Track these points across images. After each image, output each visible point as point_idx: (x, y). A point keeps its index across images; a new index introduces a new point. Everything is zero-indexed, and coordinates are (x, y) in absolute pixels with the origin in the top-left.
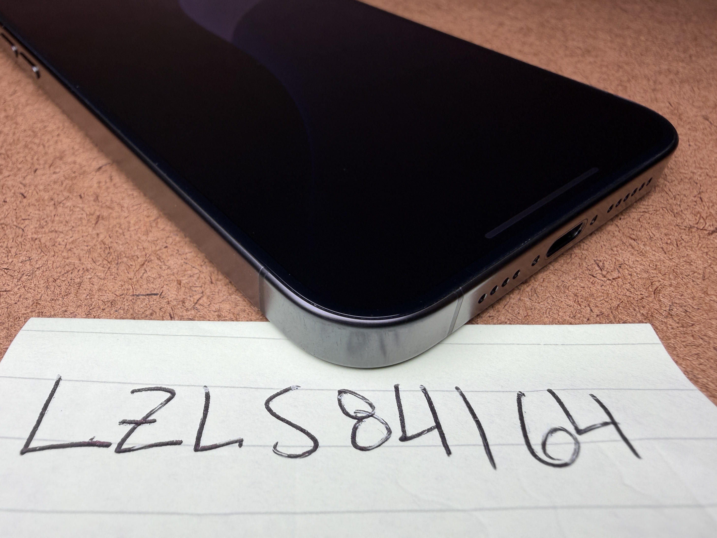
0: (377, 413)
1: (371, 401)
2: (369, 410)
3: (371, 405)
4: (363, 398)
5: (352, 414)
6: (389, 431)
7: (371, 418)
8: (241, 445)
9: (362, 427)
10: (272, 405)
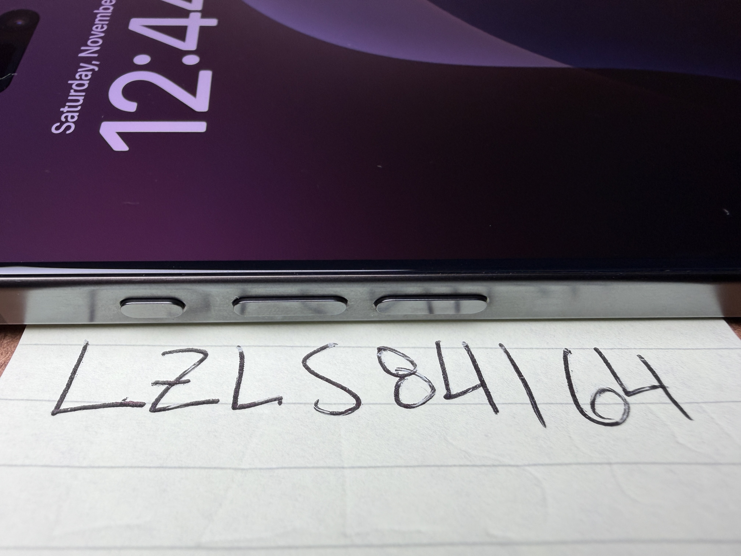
0: (419, 370)
1: (412, 358)
2: (411, 367)
3: (412, 363)
4: (404, 356)
5: (394, 372)
6: (433, 389)
7: (413, 375)
8: (280, 403)
9: (405, 385)
10: (309, 363)
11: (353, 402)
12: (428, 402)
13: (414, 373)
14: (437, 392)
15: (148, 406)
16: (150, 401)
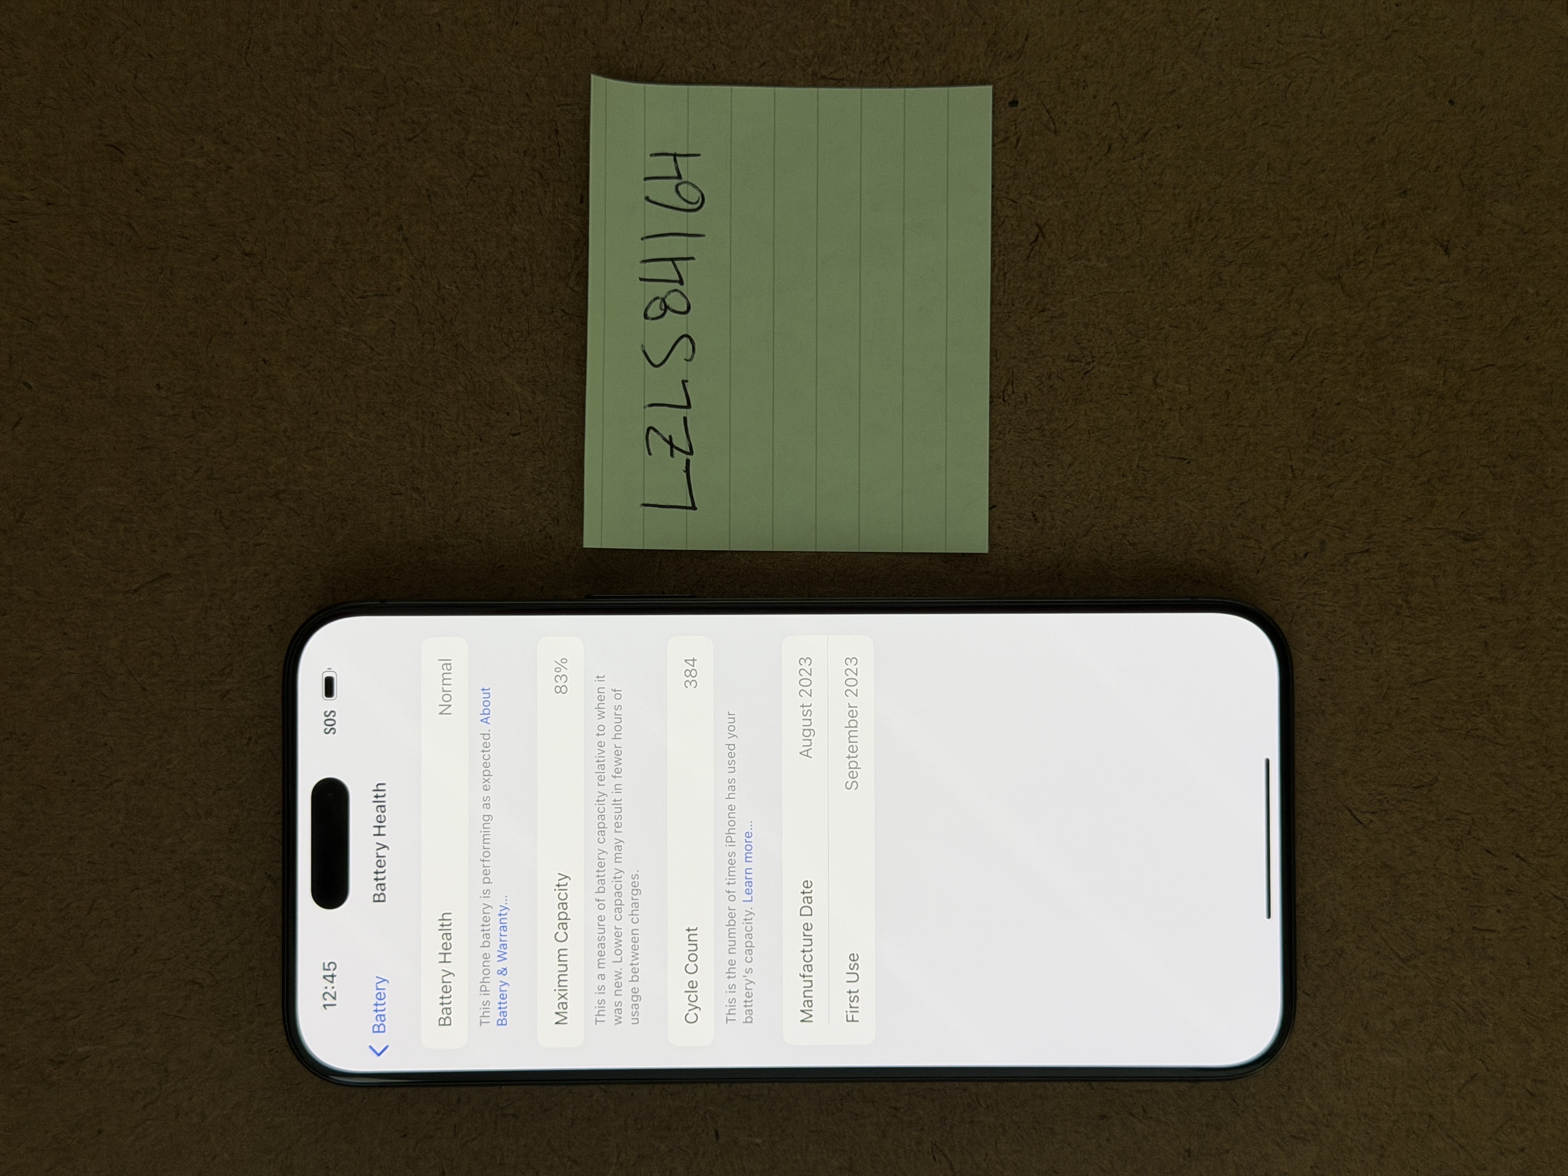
0: (662, 295)
1: (652, 298)
2: (658, 301)
3: (656, 299)
4: (650, 303)
5: (663, 312)
6: (675, 290)
7: (666, 300)
8: (687, 381)
9: (672, 306)
10: (657, 362)
11: (685, 339)
12: (686, 295)
13: (663, 300)
14: (679, 289)
15: (689, 457)
16: (685, 457)
